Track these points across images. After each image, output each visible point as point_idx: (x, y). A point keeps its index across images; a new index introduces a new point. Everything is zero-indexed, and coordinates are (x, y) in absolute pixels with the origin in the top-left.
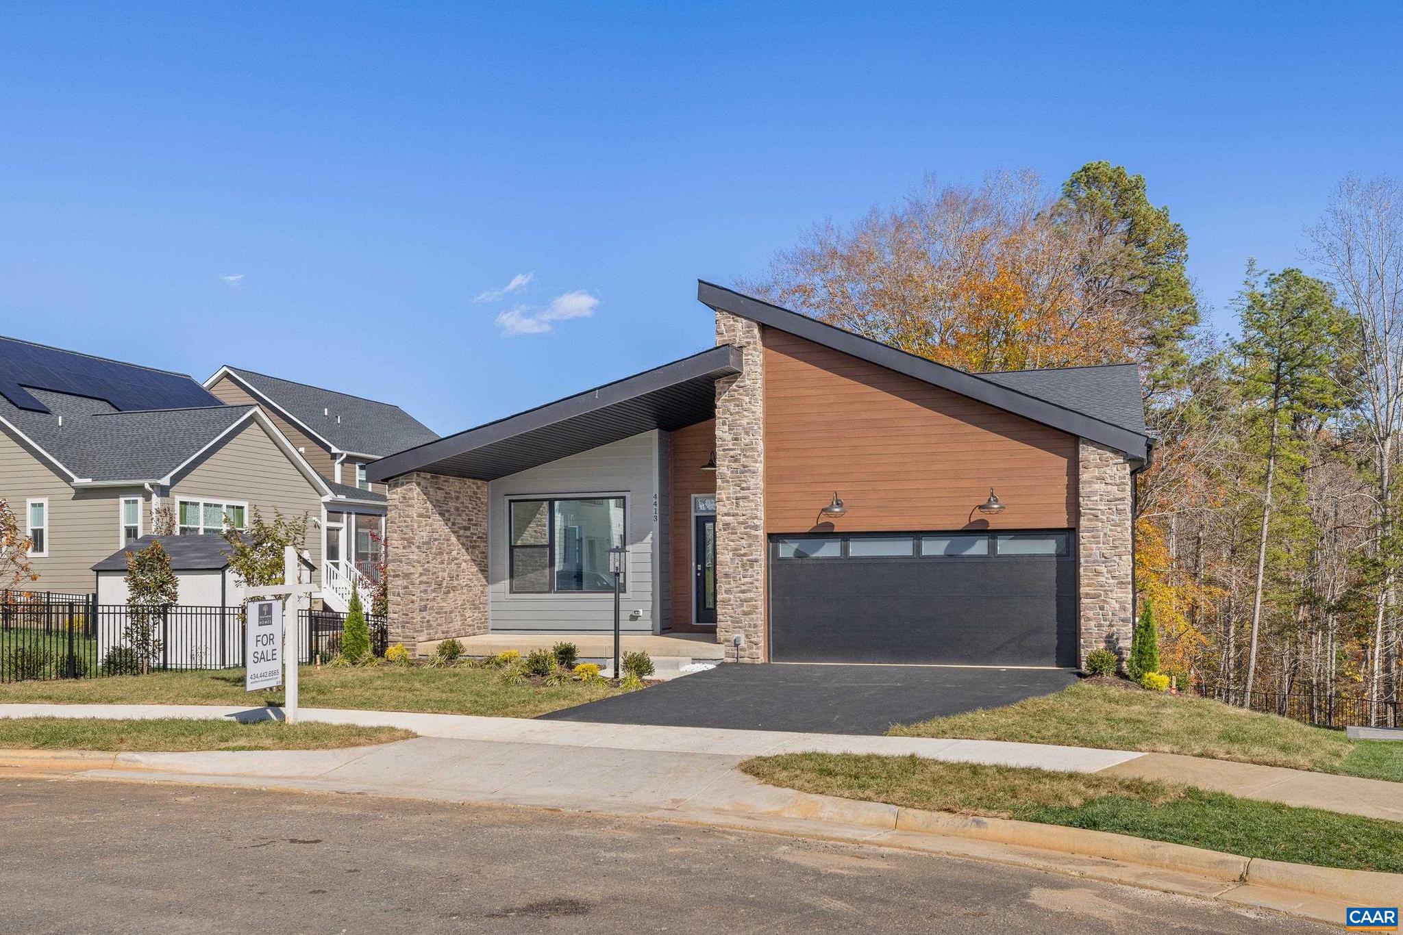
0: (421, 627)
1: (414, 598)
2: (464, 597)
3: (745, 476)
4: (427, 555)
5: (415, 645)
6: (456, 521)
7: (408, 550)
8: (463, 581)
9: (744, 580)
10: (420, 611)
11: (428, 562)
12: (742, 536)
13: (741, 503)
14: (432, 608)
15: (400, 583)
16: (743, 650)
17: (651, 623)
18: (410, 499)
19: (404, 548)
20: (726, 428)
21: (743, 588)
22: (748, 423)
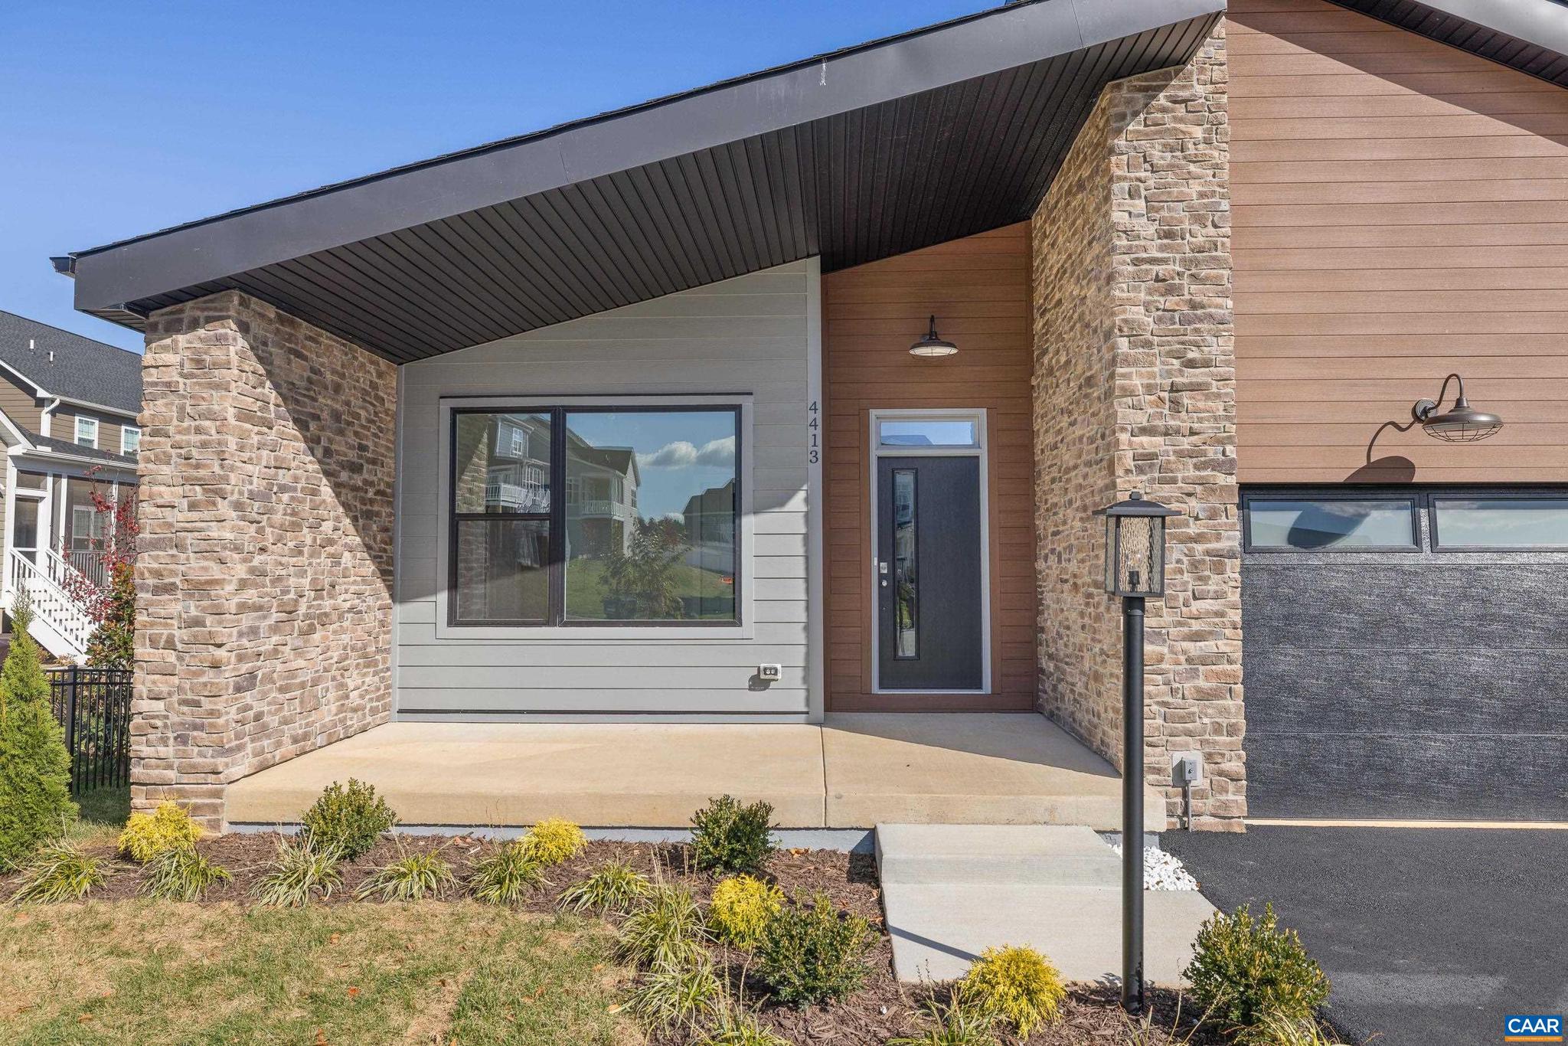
0: (237, 737)
1: (221, 653)
2: (346, 638)
3: (1197, 330)
4: (260, 531)
5: (217, 794)
6: (334, 447)
7: (206, 515)
8: (343, 601)
9: (1196, 606)
10: (238, 689)
11: (263, 550)
12: (1189, 488)
13: (1186, 399)
14: (269, 679)
15: (176, 608)
16: (1201, 794)
17: (802, 694)
18: (216, 365)
19: (193, 506)
20: (1140, 205)
21: (1196, 626)
22: (1202, 195)
